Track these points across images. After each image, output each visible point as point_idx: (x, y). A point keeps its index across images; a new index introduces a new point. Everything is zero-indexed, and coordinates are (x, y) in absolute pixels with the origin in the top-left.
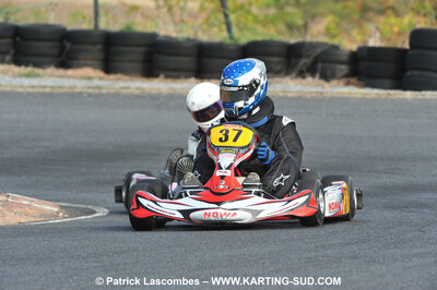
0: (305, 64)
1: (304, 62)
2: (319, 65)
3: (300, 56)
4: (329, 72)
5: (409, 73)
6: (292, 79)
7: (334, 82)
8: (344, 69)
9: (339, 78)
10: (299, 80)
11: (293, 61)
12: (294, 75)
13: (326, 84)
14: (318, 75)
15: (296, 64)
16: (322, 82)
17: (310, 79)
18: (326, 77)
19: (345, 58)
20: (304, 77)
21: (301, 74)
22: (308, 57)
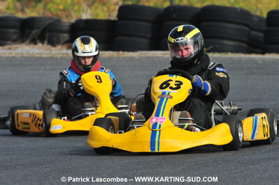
0: (36, 33)
1: (35, 32)
2: (47, 34)
3: (32, 28)
4: (55, 40)
5: (118, 39)
6: (26, 45)
7: (59, 47)
8: (66, 36)
9: (63, 44)
10: (32, 46)
11: (27, 31)
12: (28, 42)
13: (53, 49)
14: (46, 42)
15: (29, 34)
16: (49, 47)
17: (40, 45)
18: (53, 43)
19: (66, 28)
20: (36, 44)
21: (34, 42)
22: (39, 28)
